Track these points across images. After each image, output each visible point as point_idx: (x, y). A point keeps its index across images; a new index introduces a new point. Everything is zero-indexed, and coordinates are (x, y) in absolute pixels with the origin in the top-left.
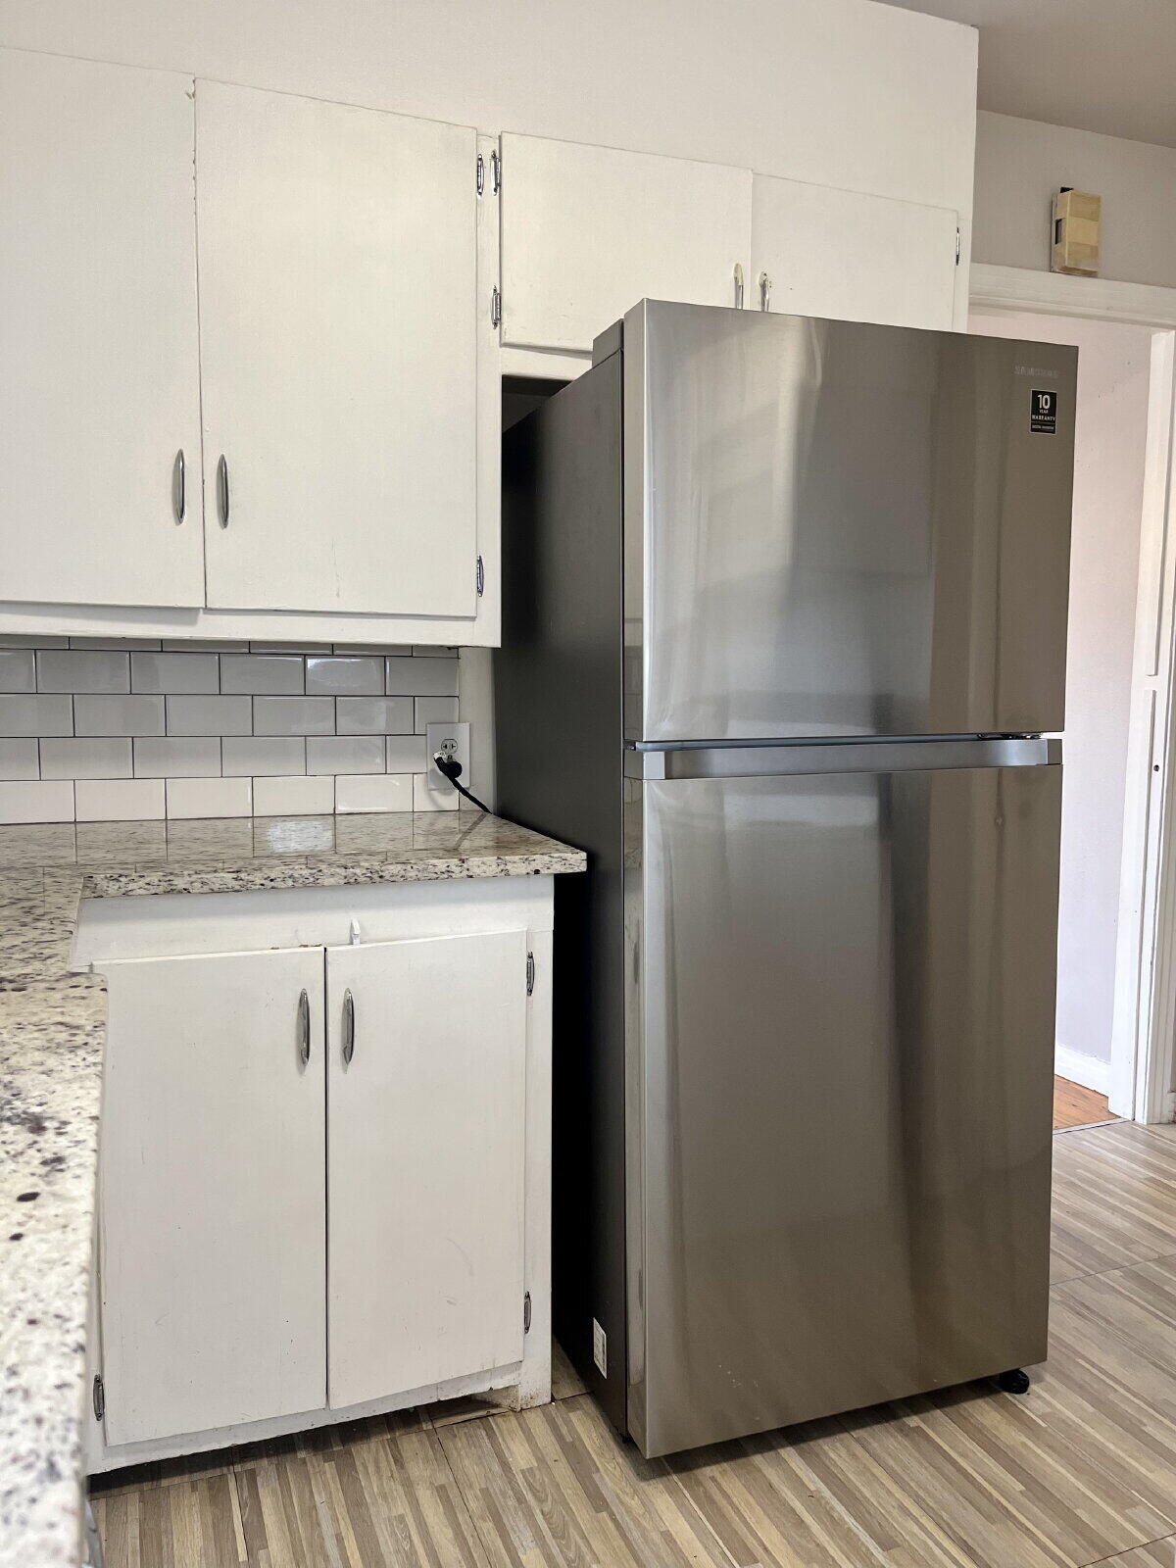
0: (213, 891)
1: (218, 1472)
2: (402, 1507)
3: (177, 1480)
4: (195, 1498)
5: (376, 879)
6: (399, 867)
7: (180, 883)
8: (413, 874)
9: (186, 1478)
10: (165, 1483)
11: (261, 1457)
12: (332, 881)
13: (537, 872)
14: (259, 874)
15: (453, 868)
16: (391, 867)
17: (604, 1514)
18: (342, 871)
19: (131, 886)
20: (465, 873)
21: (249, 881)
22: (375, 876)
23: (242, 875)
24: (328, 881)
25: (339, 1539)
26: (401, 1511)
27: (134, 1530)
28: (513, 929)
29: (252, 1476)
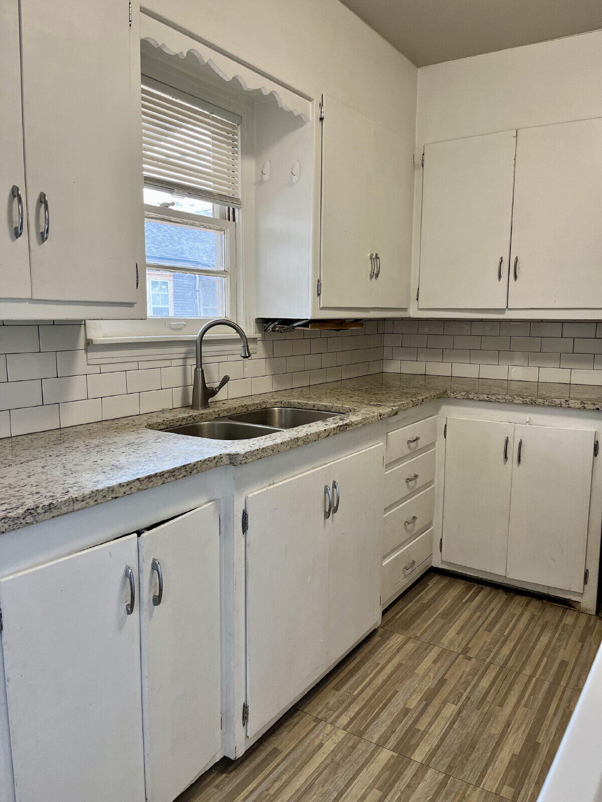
0: (480, 400)
1: (474, 584)
2: (518, 613)
3: (461, 581)
4: (463, 586)
5: (533, 403)
6: (542, 400)
7: (471, 396)
8: (547, 403)
9: (464, 581)
10: (458, 580)
11: (488, 586)
12: (518, 402)
13: (598, 409)
14: (494, 396)
15: (562, 403)
16: (539, 400)
17: (581, 644)
18: (522, 399)
19: (457, 395)
20: (567, 406)
21: (491, 398)
22: (533, 402)
23: (489, 396)
24: (516, 402)
25: (492, 610)
26: (516, 613)
27: (442, 585)
28: (589, 430)
29: (482, 589)
